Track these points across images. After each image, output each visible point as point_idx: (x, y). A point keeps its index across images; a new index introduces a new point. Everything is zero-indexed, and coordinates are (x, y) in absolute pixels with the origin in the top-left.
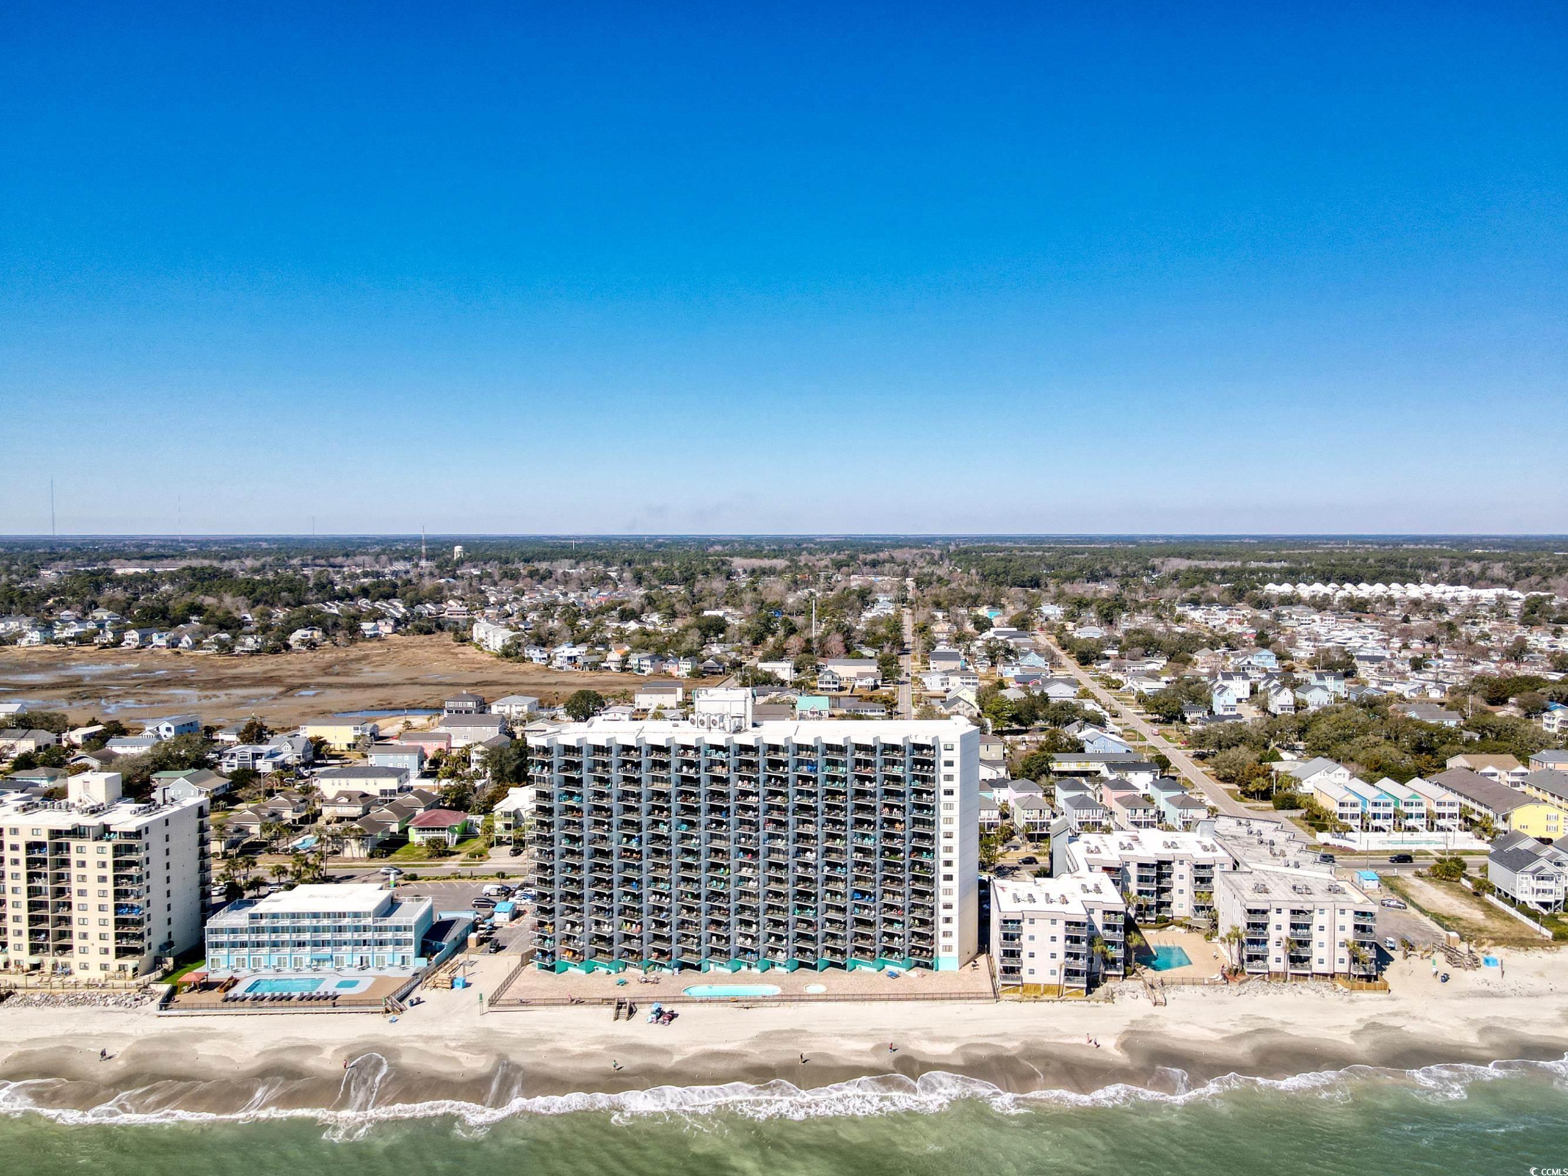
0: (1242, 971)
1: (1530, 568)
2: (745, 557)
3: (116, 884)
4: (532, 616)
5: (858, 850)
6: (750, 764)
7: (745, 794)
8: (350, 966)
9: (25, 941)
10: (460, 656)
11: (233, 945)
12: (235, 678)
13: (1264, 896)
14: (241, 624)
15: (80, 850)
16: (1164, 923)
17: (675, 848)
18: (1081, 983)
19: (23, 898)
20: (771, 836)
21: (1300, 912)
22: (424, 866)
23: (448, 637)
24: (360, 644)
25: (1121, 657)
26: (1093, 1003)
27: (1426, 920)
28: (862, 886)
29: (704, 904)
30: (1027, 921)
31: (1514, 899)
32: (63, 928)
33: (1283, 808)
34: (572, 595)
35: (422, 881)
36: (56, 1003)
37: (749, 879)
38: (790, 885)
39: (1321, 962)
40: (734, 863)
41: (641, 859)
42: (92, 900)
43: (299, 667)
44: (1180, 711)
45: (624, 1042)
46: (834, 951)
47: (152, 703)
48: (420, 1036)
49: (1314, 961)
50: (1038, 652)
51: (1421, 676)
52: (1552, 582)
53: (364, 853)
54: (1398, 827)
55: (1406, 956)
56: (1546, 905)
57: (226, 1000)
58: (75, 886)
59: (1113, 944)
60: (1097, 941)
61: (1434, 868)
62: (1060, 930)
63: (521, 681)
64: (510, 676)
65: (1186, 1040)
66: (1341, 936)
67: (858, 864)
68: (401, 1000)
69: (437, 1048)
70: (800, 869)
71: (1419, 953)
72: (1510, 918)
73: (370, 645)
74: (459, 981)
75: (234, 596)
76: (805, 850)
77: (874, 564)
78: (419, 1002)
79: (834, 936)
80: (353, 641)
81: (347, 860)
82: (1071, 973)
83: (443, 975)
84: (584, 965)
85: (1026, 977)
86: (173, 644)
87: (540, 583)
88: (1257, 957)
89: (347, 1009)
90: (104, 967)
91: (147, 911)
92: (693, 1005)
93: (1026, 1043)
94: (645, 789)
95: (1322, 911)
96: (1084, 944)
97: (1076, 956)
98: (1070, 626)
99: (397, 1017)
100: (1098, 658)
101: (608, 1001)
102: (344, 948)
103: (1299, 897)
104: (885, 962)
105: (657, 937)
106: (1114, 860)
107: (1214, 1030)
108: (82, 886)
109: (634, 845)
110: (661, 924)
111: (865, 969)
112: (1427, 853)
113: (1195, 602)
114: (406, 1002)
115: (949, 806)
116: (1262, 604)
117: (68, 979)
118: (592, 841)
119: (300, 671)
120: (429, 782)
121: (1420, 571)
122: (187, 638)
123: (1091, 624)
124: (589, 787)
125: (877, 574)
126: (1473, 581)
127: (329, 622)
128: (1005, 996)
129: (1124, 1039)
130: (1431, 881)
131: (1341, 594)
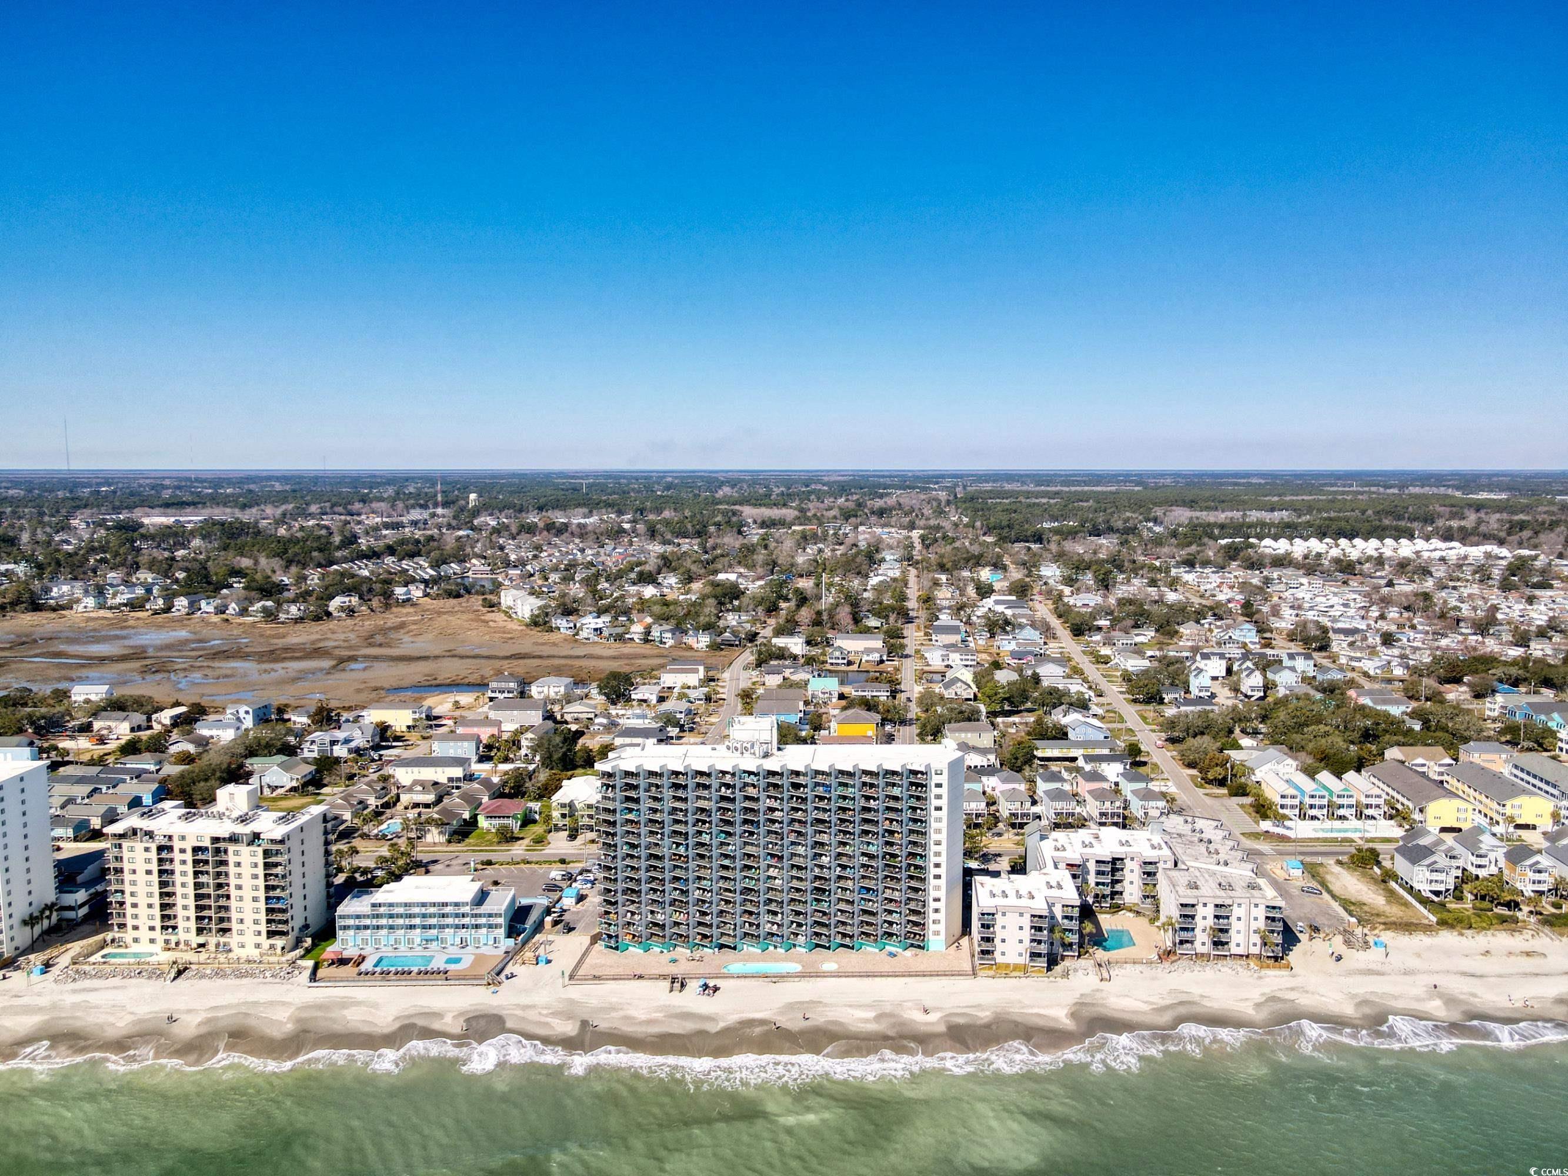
0: (1175, 953)
1: (1524, 521)
2: (755, 505)
3: (266, 881)
4: (554, 577)
5: (863, 854)
6: (776, 786)
7: (772, 810)
8: (453, 945)
9: (193, 925)
10: (491, 624)
11: (358, 928)
12: (286, 649)
13: (1195, 892)
14: (281, 588)
15: (236, 853)
16: (1116, 908)
17: (715, 852)
18: (1042, 963)
19: (191, 891)
20: (793, 843)
21: (1222, 906)
22: (495, 851)
23: (476, 601)
24: (394, 609)
25: (1112, 627)
26: (1051, 979)
27: (1335, 906)
28: (866, 883)
29: (739, 898)
30: (1000, 914)
31: (1412, 887)
32: (222, 914)
33: (1236, 795)
34: (589, 552)
35: (496, 866)
36: (224, 976)
37: (775, 878)
38: (808, 883)
39: (1238, 945)
40: (763, 864)
41: (687, 862)
42: (247, 893)
43: (342, 637)
44: (1159, 692)
45: (678, 1011)
46: (844, 935)
47: (218, 678)
48: (518, 1005)
49: (1232, 945)
50: (1033, 625)
51: (1389, 652)
52: (1542, 537)
53: (443, 839)
54: (1331, 816)
55: (1311, 938)
56: (1437, 893)
57: (360, 974)
58: (233, 881)
59: (1070, 931)
60: (1057, 929)
61: (1352, 857)
62: (1026, 922)
63: (552, 653)
64: (541, 648)
65: (1123, 1011)
66: (1254, 925)
67: (863, 866)
68: (498, 974)
69: (531, 1015)
70: (817, 870)
71: (1322, 935)
72: (1406, 904)
73: (404, 610)
74: (542, 958)
75: (268, 557)
76: (821, 855)
77: (881, 513)
78: (513, 976)
79: (844, 923)
80: (387, 606)
81: (429, 845)
82: (1034, 955)
83: (528, 954)
84: (642, 946)
85: (999, 958)
86: (221, 610)
87: (557, 536)
88: (1187, 942)
89: (457, 982)
90: (258, 946)
91: (290, 901)
92: (731, 981)
93: (996, 1013)
94: (690, 806)
95: (1239, 905)
96: (1045, 932)
97: (1039, 942)
98: (1067, 590)
99: (497, 988)
100: (1089, 630)
101: (664, 977)
102: (447, 930)
103: (1222, 893)
104: (885, 944)
105: (700, 924)
106: (1075, 857)
107: (1146, 1002)
108: (239, 882)
109: (682, 850)
110: (704, 914)
111: (868, 948)
112: (1352, 841)
113: (1189, 564)
114: (503, 976)
115: (939, 820)
116: (1253, 565)
117: (231, 955)
118: (648, 847)
119: (344, 641)
120: (487, 766)
121: (1415, 525)
122: (233, 605)
123: (1088, 590)
124: (646, 804)
125: (883, 526)
126: (1465, 536)
127: (365, 588)
128: (981, 973)
129: (1073, 1009)
130: (1349, 868)
131: (1335, 552)
